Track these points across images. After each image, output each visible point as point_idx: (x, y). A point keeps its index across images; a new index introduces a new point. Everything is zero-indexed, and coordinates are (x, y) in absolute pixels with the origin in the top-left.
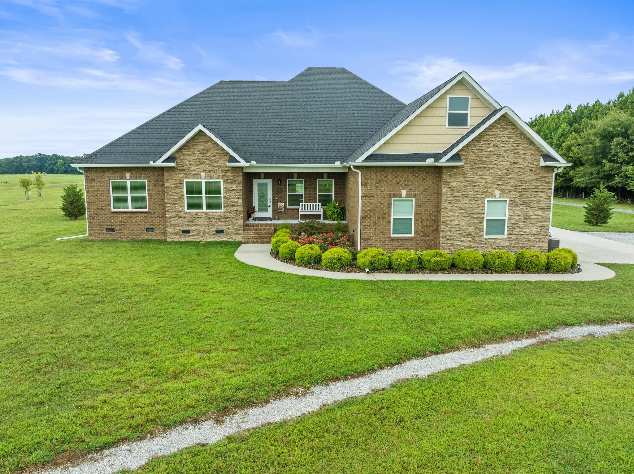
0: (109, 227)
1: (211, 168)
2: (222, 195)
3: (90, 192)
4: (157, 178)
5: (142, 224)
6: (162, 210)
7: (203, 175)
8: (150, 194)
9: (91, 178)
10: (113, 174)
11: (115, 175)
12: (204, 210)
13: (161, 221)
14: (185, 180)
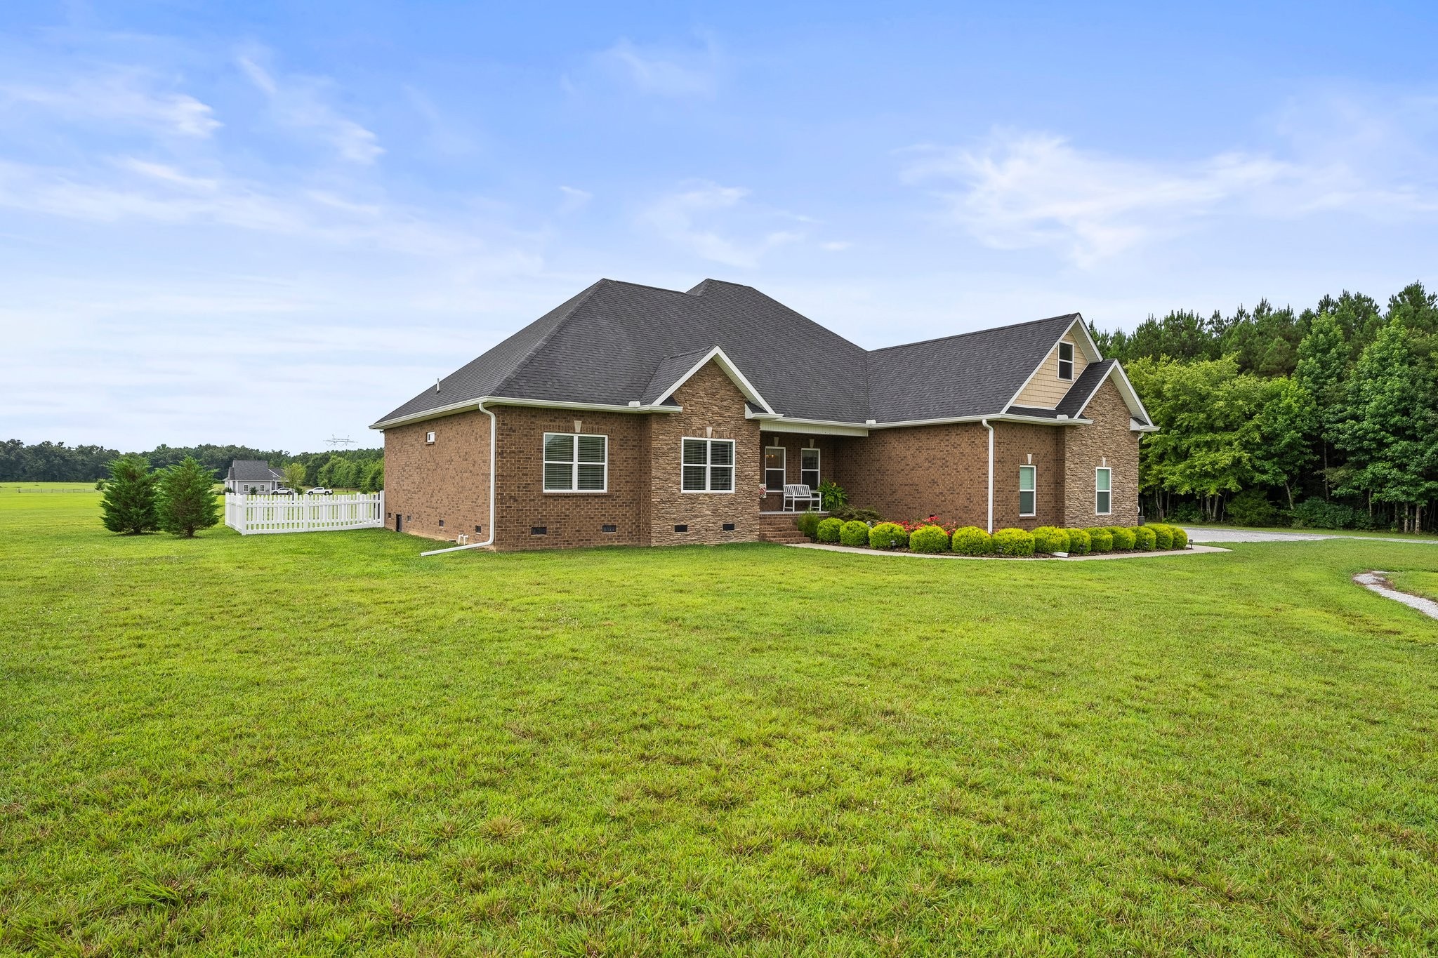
0: (536, 526)
1: (720, 419)
2: (733, 466)
3: (505, 455)
4: (626, 434)
5: (596, 519)
6: (631, 491)
7: (709, 430)
8: (611, 462)
9: (509, 426)
10: (551, 421)
11: (554, 424)
12: (708, 490)
13: (628, 512)
14: (683, 438)
